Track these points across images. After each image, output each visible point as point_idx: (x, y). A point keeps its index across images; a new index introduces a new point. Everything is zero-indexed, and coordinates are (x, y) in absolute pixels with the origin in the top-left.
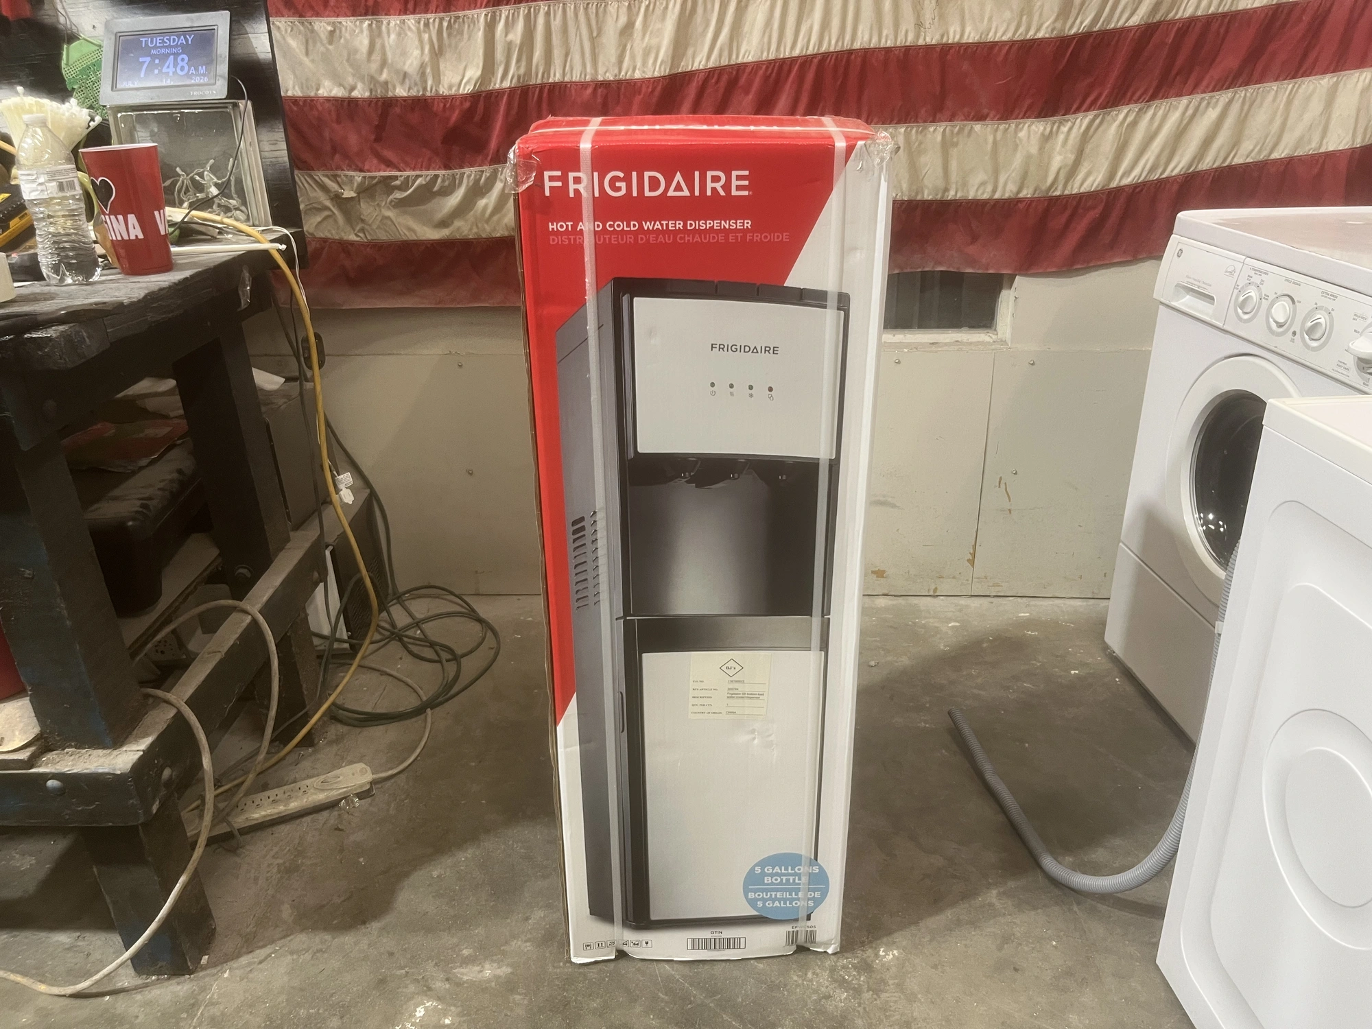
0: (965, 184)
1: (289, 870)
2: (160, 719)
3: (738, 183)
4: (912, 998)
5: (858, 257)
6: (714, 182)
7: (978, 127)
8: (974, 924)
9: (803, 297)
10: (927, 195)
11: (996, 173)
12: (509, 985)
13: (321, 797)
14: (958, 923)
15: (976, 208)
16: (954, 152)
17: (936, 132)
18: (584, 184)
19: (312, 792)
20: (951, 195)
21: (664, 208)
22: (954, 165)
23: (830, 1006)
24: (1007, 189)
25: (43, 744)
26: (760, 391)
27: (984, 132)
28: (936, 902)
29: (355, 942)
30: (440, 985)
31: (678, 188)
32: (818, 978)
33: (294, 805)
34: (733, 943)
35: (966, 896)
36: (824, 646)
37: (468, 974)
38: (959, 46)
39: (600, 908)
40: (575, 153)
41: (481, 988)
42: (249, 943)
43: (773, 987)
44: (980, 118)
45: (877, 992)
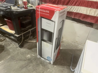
0: (91, 14)
1: (29, 45)
2: (21, 34)
3: (48, 12)
4: (54, 70)
5: (56, 19)
6: (47, 11)
7: (94, 9)
8: (62, 68)
9: (52, 21)
10: (88, 14)
11: (95, 13)
12: (34, 56)
13: (32, 42)
14: (61, 67)
15: (92, 16)
16: (91, 11)
17: (90, 9)
18: (39, 10)
19: (32, 41)
20: (90, 15)
21: (44, 12)
22: (91, 12)
23: (49, 67)
24: (95, 15)
25: (15, 34)
26: (49, 27)
27: (94, 10)
28: (61, 65)
29: (29, 50)
30: (31, 55)
31: (45, 11)
32: (50, 65)
33: (31, 42)
34: (46, 61)
35: (63, 66)
36: (52, 45)
37: (32, 55)
38: (94, 1)
39: (39, 55)
40: (39, 7)
41: (32, 56)
42: (24, 48)
43: (47, 64)
44: (94, 8)
45: (53, 68)
